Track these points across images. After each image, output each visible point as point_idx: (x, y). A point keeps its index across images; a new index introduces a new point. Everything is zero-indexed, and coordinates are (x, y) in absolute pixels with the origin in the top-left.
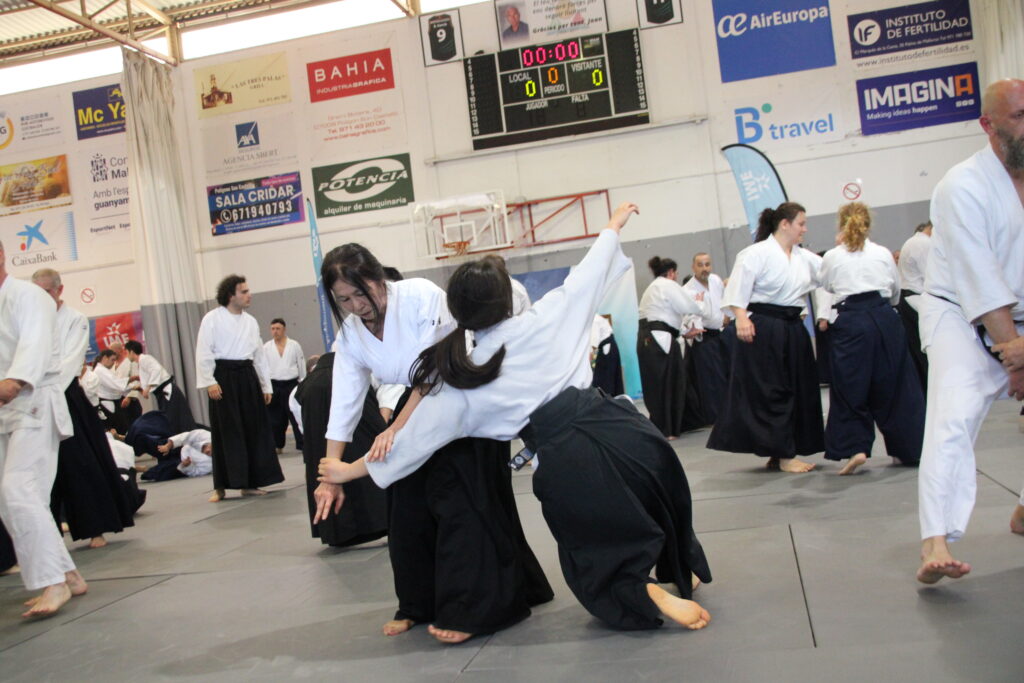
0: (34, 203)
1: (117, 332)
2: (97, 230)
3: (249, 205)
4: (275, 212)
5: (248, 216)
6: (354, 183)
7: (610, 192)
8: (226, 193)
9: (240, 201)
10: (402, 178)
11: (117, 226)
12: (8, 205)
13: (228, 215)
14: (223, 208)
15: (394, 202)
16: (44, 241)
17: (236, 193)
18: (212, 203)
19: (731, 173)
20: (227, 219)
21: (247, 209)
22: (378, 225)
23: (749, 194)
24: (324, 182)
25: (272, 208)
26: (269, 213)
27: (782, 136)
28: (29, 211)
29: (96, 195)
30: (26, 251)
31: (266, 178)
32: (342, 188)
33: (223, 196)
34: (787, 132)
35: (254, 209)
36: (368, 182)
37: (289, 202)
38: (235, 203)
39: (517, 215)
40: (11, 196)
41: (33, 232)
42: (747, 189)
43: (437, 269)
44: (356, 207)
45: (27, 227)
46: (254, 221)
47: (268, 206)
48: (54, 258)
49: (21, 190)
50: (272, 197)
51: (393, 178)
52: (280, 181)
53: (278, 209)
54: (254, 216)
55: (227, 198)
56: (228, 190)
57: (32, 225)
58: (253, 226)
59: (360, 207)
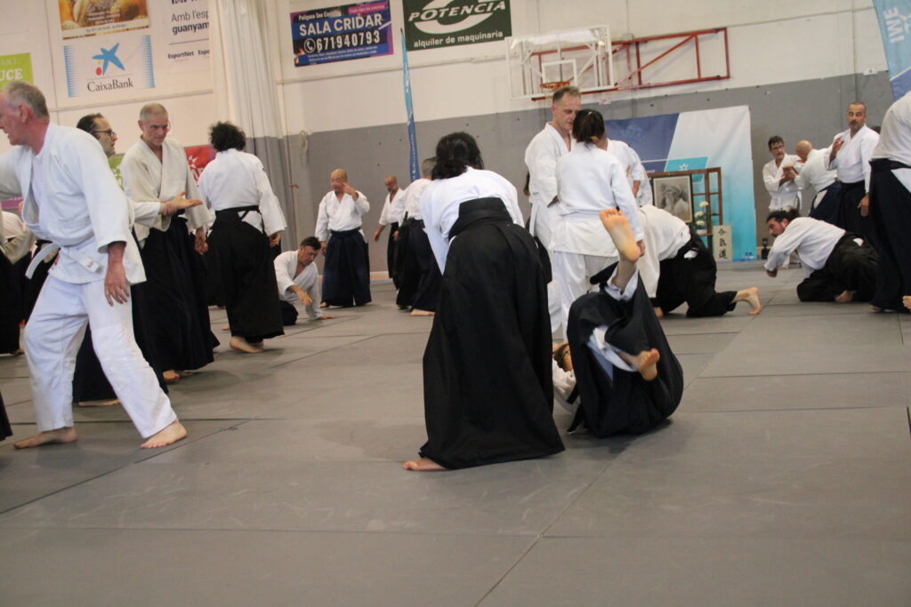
0: (111, 25)
1: (193, 166)
2: (174, 56)
3: (334, 34)
4: (362, 43)
5: (333, 47)
6: (447, 13)
7: (729, 30)
8: (311, 21)
9: (325, 30)
10: (499, 9)
11: (196, 53)
12: (84, 26)
13: (312, 45)
14: (307, 37)
15: (489, 36)
16: (121, 66)
17: (321, 21)
18: (295, 31)
19: (873, 10)
20: (311, 48)
21: (332, 39)
22: (471, 61)
23: (891, 35)
24: (415, 11)
25: (359, 38)
26: (355, 44)
28: (105, 33)
29: (174, 18)
30: (101, 76)
31: (354, 6)
32: (434, 19)
33: (307, 23)
35: (339, 38)
36: (462, 13)
37: (376, 33)
38: (319, 32)
39: (623, 54)
40: (87, 17)
41: (109, 56)
42: (889, 29)
43: (533, 111)
44: (448, 40)
45: (102, 50)
46: (340, 52)
47: (354, 36)
48: (130, 84)
49: (97, 10)
50: (358, 27)
51: (489, 9)
52: (368, 9)
53: (365, 40)
54: (339, 46)
55: (311, 25)
56: (313, 17)
57: (108, 49)
58: (337, 57)
59: (453, 40)
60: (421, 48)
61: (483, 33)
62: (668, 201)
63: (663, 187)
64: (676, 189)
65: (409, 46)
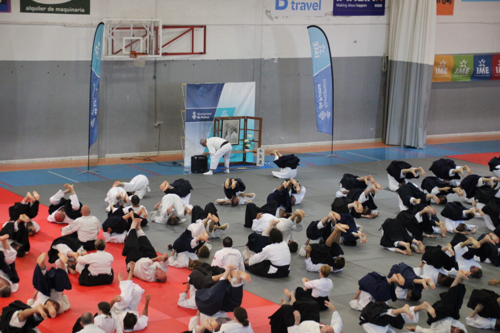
7: (207, 27)
15: (76, 10)
22: (64, 25)
23: (315, 54)
27: (297, 9)
34: (299, 6)
42: (315, 52)
44: (50, 9)
59: (52, 9)
60: (30, 11)
61: (72, 8)
62: (228, 132)
63: (227, 125)
64: (233, 126)
65: (23, 10)
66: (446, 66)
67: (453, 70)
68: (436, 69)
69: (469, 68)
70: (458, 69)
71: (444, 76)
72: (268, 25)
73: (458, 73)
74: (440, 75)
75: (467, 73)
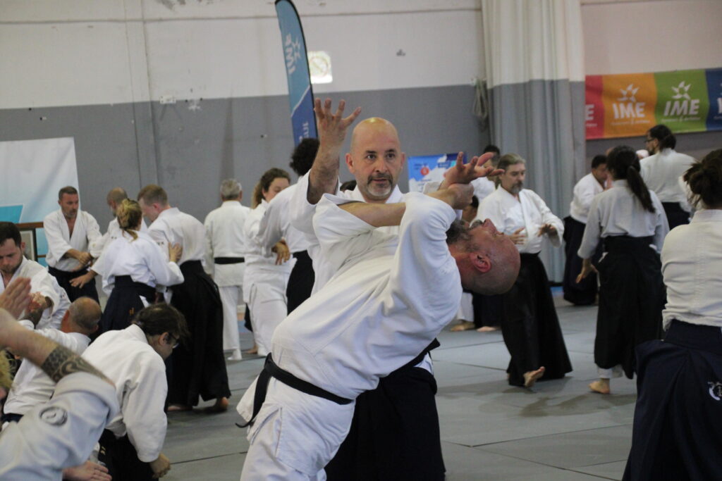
66: (639, 99)
67: (657, 106)
68: (615, 106)
69: (697, 101)
70: (669, 104)
71: (637, 122)
72: (161, 20)
73: (672, 113)
74: (626, 119)
75: (696, 113)
